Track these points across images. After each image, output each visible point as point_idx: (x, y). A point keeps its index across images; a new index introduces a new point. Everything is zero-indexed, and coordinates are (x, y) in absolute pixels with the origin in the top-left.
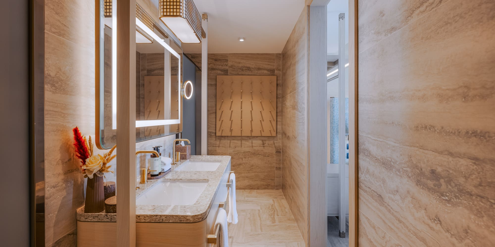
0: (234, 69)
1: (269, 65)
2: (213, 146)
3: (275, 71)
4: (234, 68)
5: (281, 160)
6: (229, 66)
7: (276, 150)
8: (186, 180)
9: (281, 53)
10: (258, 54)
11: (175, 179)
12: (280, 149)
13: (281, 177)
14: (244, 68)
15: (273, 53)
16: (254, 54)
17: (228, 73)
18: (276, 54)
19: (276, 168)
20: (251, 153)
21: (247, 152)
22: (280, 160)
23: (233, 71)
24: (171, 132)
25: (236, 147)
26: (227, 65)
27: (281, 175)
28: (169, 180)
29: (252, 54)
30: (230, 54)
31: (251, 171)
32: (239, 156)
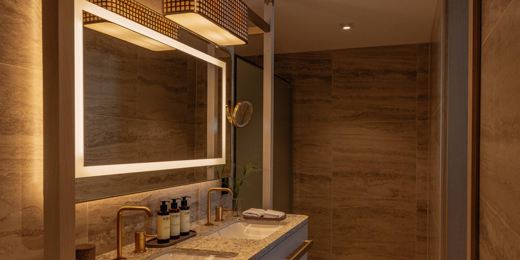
0: (342, 74)
1: (406, 64)
2: (306, 197)
3: (418, 74)
4: (342, 72)
5: (428, 225)
6: (333, 71)
7: (417, 207)
8: (206, 252)
9: (429, 42)
10: (385, 47)
11: (189, 249)
12: (426, 206)
13: (426, 253)
14: (360, 72)
15: (414, 44)
16: (377, 48)
17: (331, 80)
18: (419, 44)
19: (418, 237)
20: (372, 209)
21: (364, 208)
22: (426, 225)
23: (341, 77)
24: (217, 176)
25: (344, 200)
26: (329, 69)
27: (427, 249)
28: (180, 250)
29: (374, 48)
30: (335, 51)
31: (371, 240)
32: (350, 213)
